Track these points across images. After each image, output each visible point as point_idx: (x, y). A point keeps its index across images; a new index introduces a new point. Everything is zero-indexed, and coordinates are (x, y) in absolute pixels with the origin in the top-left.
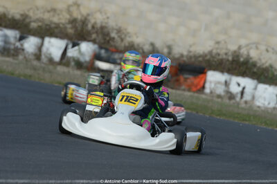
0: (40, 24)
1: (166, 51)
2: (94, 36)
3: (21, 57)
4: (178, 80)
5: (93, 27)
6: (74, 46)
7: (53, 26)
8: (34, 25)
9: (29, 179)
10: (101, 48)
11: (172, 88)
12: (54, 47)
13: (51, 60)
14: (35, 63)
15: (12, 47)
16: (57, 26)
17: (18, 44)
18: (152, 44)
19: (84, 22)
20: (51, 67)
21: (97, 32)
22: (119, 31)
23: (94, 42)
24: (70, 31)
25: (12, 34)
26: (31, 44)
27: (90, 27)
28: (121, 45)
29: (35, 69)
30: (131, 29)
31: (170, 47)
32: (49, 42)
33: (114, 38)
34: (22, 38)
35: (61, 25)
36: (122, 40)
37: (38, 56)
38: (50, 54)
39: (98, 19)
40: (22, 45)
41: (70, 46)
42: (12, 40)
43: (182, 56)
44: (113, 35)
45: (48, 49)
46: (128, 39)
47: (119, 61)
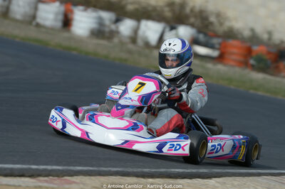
0: (136, 6)
1: (265, 36)
2: (192, 20)
3: (116, 40)
4: (277, 67)
5: (192, 11)
6: (172, 28)
7: (150, 9)
8: (130, 7)
10: (199, 31)
11: (272, 75)
12: (151, 30)
13: (147, 44)
14: (131, 46)
15: (107, 29)
16: (155, 9)
17: (113, 27)
18: (252, 30)
19: (183, 5)
20: (147, 51)
21: (195, 16)
22: (218, 15)
23: (192, 25)
24: (168, 14)
25: (107, 16)
26: (126, 27)
27: (188, 10)
28: (220, 30)
29: (130, 52)
30: (230, 13)
31: (270, 33)
32: (146, 26)
33: (211, 23)
34: (118, 21)
35: (158, 9)
36: (221, 24)
37: (133, 39)
38: (146, 38)
39: (197, 2)
40: (117, 27)
41: (168, 29)
42: (107, 22)
43: (282, 42)
44: (212, 19)
45: (144, 32)
46: (227, 24)
47: (217, 46)
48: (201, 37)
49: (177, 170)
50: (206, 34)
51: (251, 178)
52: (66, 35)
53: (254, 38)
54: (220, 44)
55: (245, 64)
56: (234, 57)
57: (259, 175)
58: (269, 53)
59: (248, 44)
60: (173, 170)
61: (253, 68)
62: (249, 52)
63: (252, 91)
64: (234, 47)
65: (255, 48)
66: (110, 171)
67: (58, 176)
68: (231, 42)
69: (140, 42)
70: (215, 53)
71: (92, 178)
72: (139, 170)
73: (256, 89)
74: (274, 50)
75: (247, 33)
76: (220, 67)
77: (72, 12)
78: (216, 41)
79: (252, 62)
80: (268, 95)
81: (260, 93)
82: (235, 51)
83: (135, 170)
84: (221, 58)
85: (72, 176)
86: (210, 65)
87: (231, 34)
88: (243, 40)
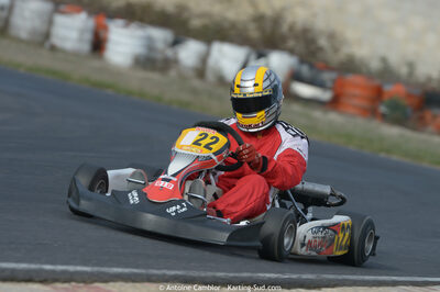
0: (206, 21)
1: (404, 71)
3: (173, 73)
4: (421, 118)
5: (291, 29)
6: (261, 55)
7: (226, 25)
8: (196, 23)
9: (184, 269)
10: (302, 61)
11: (414, 129)
12: (227, 58)
13: (221, 80)
14: (197, 83)
15: (159, 56)
16: (233, 25)
17: (169, 53)
18: (384, 60)
19: (277, 20)
21: (296, 38)
22: (332, 36)
23: (291, 52)
24: (254, 33)
25: (160, 35)
26: (190, 52)
27: (285, 28)
28: (335, 59)
29: (194, 91)
30: (350, 34)
31: (411, 65)
32: (220, 51)
33: (320, 49)
34: (176, 43)
35: (240, 26)
36: (336, 50)
37: (201, 71)
38: (220, 70)
39: (299, 16)
40: (176, 53)
41: (253, 56)
42: (160, 45)
43: (429, 79)
44: (323, 42)
45: (217, 61)
46: (345, 51)
47: (329, 84)
48: (305, 70)
49: (268, 275)
50: (312, 66)
51: (381, 289)
52: (95, 63)
53: (387, 73)
54: (334, 81)
55: (371, 112)
56: (356, 102)
57: (394, 284)
58: (409, 96)
59: (377, 82)
60: (261, 275)
61: (384, 118)
62: (378, 93)
63: (383, 155)
64: (356, 86)
65: (389, 88)
66: (165, 275)
67: (84, 282)
68: (351, 78)
69: (210, 76)
70: (326, 96)
71: (138, 285)
72: (210, 274)
73: (388, 151)
74: (417, 92)
75: (375, 65)
76: (334, 117)
77: (105, 28)
78: (327, 76)
79: (383, 109)
80: (407, 160)
81: (395, 158)
82: (357, 92)
83: (203, 274)
84: (335, 103)
85: (106, 281)
86: (318, 114)
87: (350, 66)
88: (370, 75)
